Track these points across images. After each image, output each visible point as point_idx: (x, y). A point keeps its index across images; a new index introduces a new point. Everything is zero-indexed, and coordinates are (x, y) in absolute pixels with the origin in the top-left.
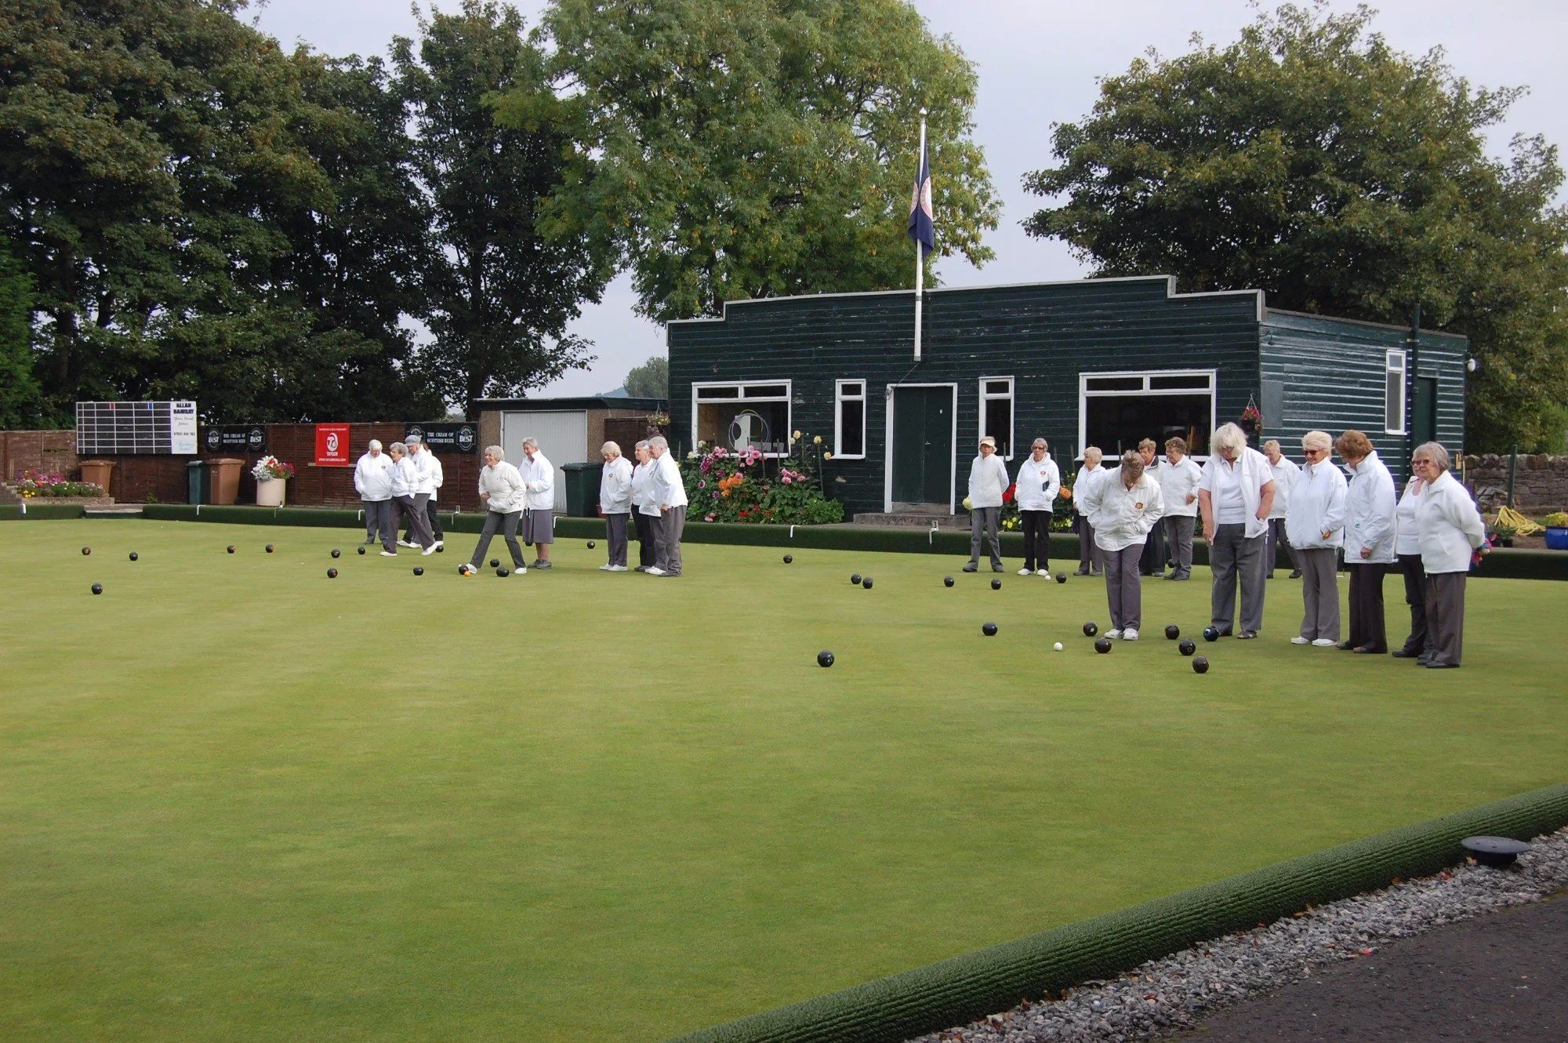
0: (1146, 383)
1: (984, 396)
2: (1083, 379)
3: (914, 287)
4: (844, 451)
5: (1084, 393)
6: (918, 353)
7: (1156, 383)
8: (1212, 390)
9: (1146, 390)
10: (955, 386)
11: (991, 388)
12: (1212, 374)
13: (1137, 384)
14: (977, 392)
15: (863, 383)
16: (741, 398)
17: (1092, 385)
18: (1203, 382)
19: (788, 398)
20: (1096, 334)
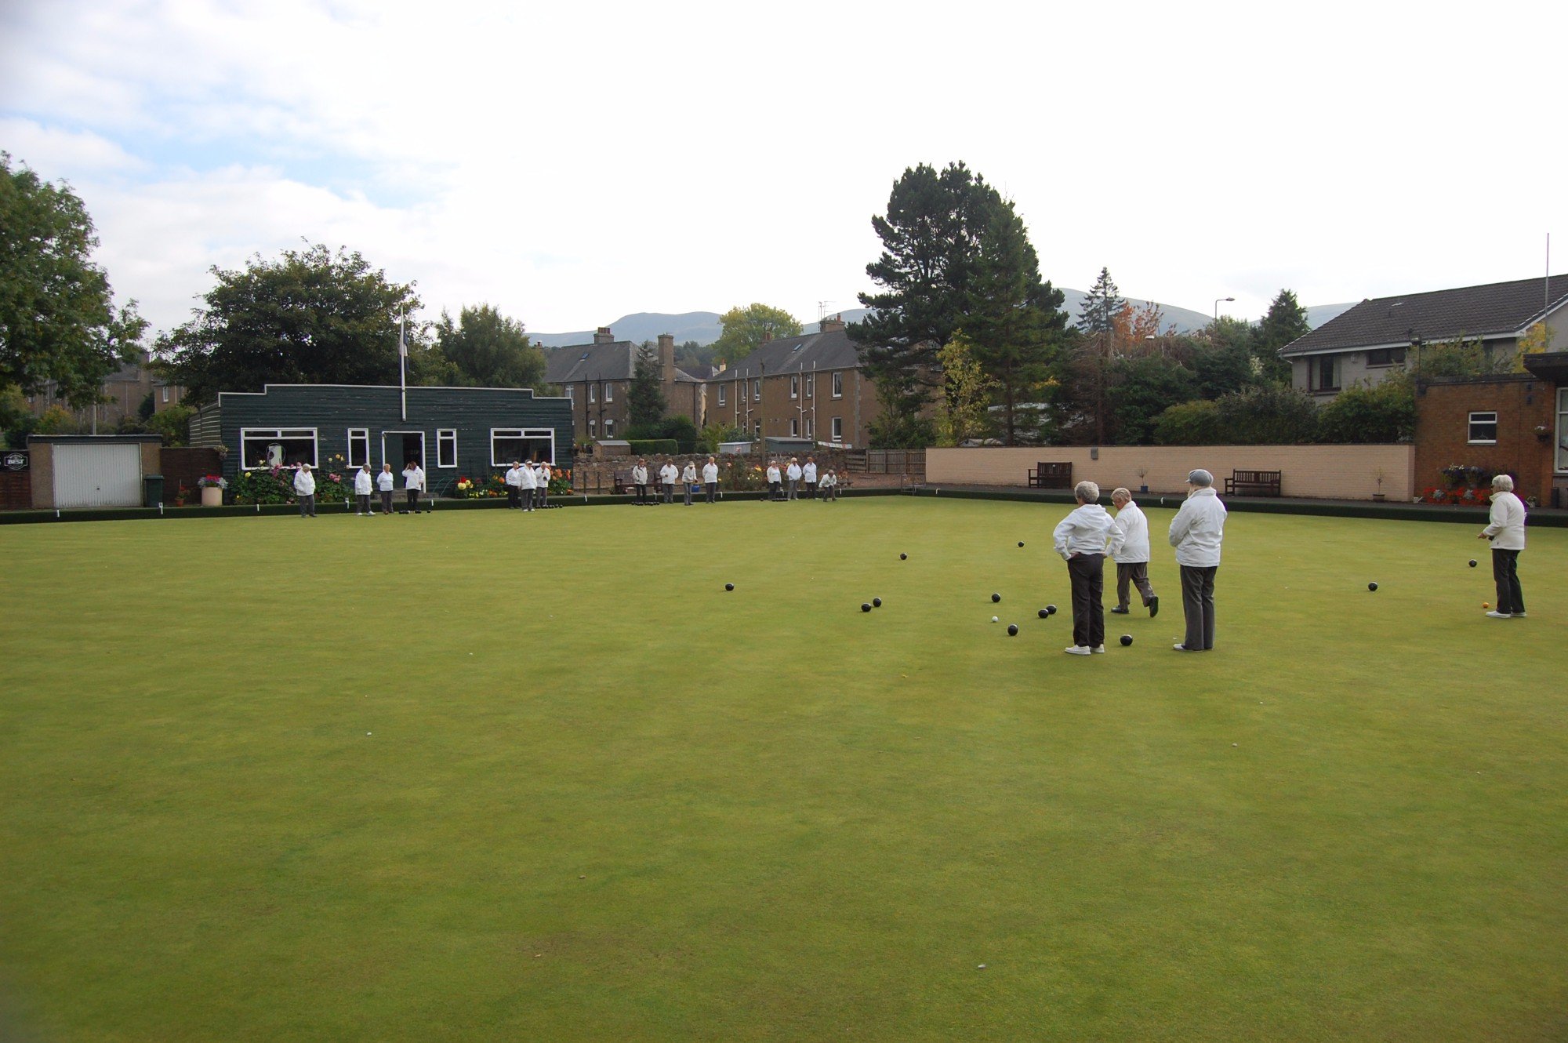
0: (523, 434)
1: (439, 437)
2: (492, 431)
3: (401, 385)
4: (353, 465)
5: (493, 437)
6: (404, 417)
7: (527, 433)
8: (552, 437)
9: (523, 436)
10: (423, 433)
11: (443, 434)
12: (552, 431)
13: (519, 434)
14: (436, 436)
15: (367, 431)
16: (280, 437)
17: (496, 434)
18: (549, 433)
19: (315, 437)
20: (498, 412)
